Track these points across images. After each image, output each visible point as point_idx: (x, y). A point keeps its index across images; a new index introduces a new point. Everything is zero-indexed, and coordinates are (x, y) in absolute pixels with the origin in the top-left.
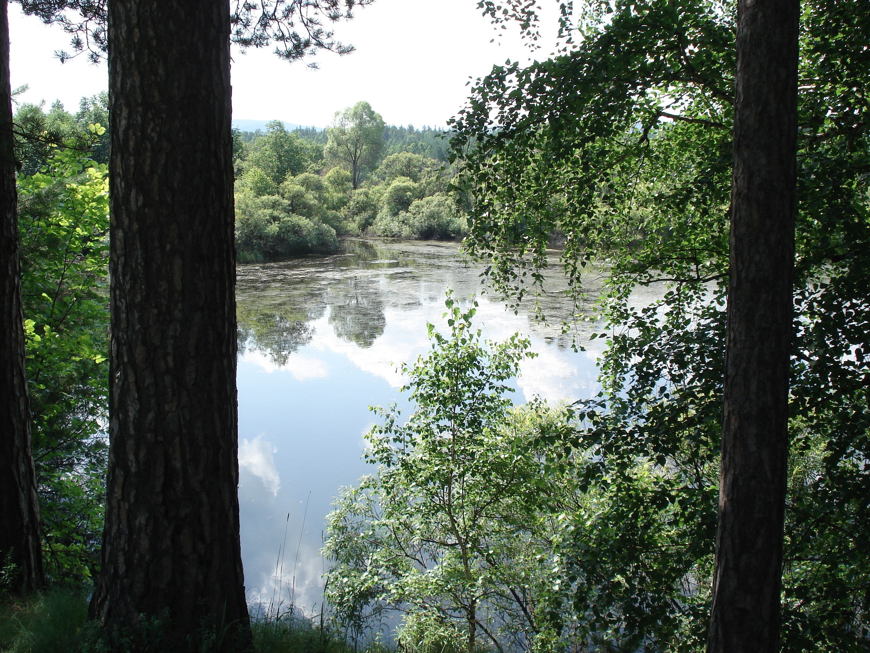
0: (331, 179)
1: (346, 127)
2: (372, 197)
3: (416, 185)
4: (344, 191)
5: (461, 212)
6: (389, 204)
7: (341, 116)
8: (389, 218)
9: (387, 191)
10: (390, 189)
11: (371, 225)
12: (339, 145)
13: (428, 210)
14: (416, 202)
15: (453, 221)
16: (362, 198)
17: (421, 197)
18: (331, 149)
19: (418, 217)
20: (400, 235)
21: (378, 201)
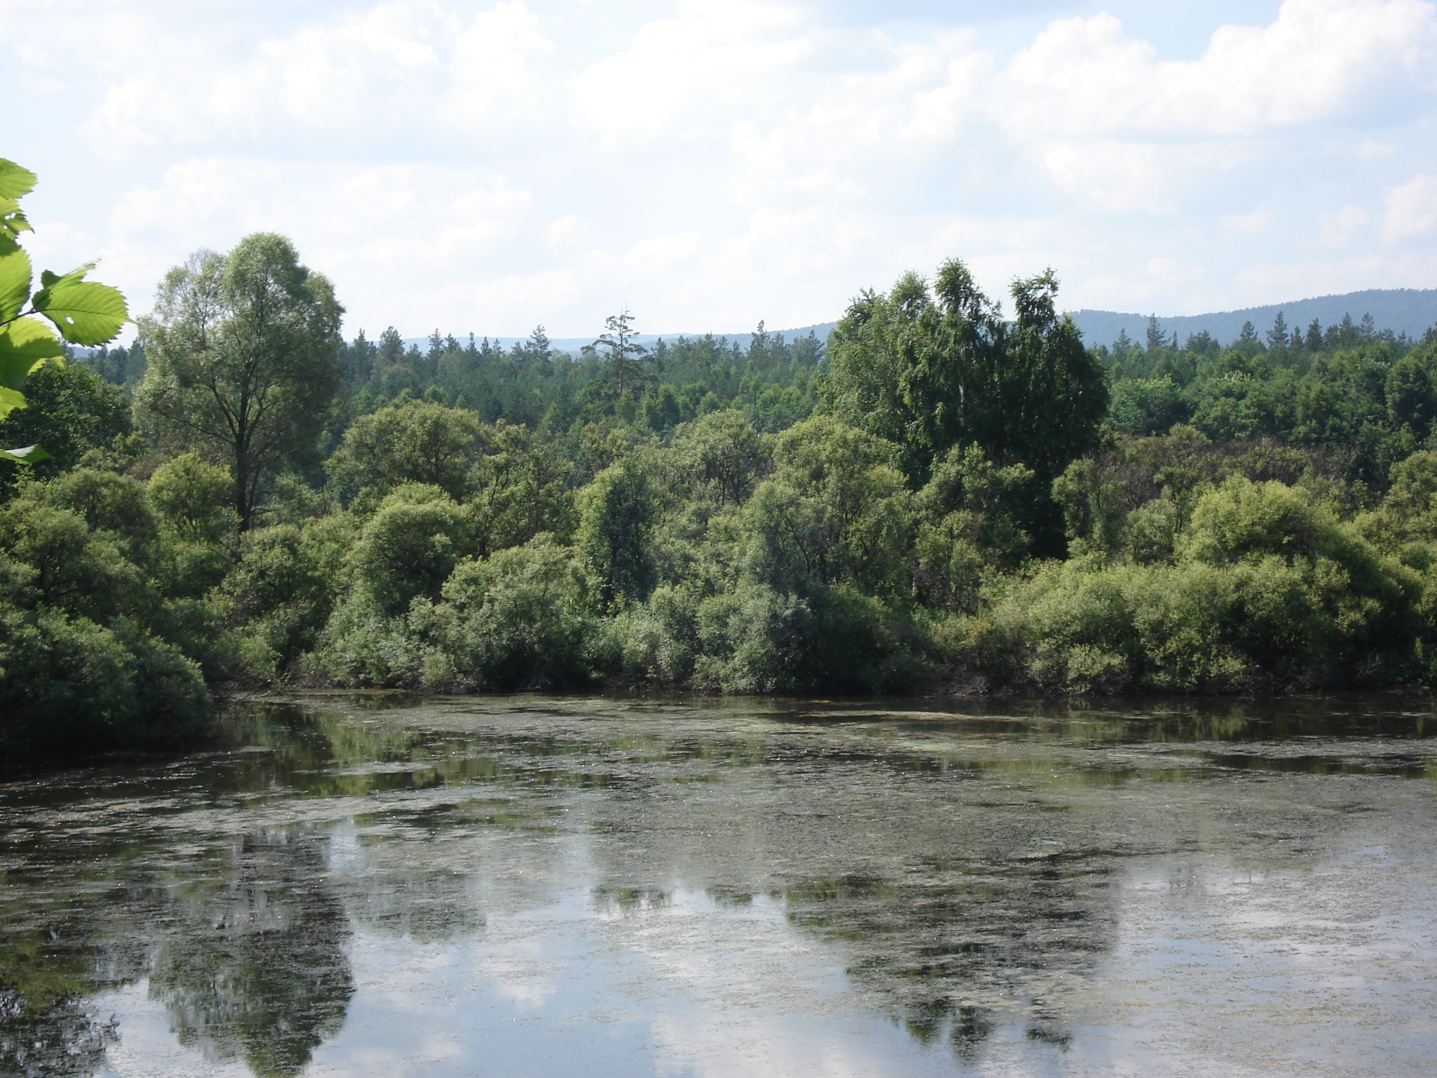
0: (166, 495)
1: (210, 323)
2: (312, 553)
3: (463, 510)
4: (213, 537)
5: (619, 599)
6: (370, 574)
7: (189, 287)
8: (372, 623)
9: (365, 532)
10: (375, 523)
11: (309, 647)
12: (186, 382)
13: (508, 592)
14: (466, 568)
15: (594, 629)
16: (276, 557)
17: (481, 551)
18: (158, 395)
19: (476, 616)
20: (415, 681)
21: (333, 565)
